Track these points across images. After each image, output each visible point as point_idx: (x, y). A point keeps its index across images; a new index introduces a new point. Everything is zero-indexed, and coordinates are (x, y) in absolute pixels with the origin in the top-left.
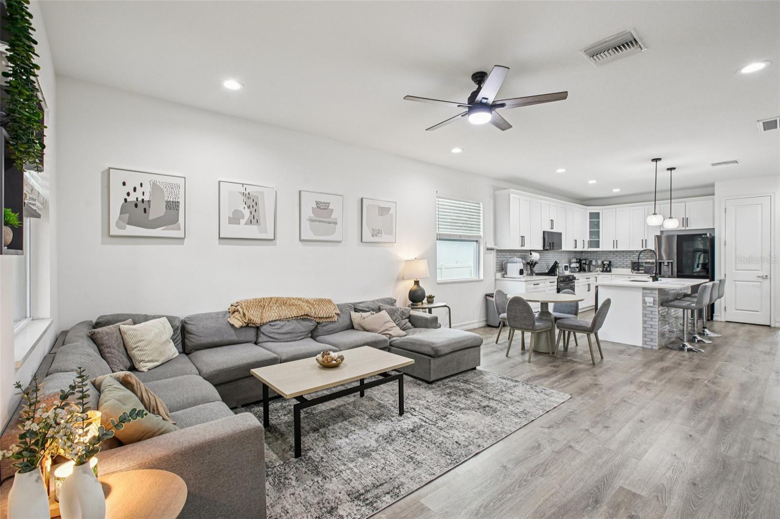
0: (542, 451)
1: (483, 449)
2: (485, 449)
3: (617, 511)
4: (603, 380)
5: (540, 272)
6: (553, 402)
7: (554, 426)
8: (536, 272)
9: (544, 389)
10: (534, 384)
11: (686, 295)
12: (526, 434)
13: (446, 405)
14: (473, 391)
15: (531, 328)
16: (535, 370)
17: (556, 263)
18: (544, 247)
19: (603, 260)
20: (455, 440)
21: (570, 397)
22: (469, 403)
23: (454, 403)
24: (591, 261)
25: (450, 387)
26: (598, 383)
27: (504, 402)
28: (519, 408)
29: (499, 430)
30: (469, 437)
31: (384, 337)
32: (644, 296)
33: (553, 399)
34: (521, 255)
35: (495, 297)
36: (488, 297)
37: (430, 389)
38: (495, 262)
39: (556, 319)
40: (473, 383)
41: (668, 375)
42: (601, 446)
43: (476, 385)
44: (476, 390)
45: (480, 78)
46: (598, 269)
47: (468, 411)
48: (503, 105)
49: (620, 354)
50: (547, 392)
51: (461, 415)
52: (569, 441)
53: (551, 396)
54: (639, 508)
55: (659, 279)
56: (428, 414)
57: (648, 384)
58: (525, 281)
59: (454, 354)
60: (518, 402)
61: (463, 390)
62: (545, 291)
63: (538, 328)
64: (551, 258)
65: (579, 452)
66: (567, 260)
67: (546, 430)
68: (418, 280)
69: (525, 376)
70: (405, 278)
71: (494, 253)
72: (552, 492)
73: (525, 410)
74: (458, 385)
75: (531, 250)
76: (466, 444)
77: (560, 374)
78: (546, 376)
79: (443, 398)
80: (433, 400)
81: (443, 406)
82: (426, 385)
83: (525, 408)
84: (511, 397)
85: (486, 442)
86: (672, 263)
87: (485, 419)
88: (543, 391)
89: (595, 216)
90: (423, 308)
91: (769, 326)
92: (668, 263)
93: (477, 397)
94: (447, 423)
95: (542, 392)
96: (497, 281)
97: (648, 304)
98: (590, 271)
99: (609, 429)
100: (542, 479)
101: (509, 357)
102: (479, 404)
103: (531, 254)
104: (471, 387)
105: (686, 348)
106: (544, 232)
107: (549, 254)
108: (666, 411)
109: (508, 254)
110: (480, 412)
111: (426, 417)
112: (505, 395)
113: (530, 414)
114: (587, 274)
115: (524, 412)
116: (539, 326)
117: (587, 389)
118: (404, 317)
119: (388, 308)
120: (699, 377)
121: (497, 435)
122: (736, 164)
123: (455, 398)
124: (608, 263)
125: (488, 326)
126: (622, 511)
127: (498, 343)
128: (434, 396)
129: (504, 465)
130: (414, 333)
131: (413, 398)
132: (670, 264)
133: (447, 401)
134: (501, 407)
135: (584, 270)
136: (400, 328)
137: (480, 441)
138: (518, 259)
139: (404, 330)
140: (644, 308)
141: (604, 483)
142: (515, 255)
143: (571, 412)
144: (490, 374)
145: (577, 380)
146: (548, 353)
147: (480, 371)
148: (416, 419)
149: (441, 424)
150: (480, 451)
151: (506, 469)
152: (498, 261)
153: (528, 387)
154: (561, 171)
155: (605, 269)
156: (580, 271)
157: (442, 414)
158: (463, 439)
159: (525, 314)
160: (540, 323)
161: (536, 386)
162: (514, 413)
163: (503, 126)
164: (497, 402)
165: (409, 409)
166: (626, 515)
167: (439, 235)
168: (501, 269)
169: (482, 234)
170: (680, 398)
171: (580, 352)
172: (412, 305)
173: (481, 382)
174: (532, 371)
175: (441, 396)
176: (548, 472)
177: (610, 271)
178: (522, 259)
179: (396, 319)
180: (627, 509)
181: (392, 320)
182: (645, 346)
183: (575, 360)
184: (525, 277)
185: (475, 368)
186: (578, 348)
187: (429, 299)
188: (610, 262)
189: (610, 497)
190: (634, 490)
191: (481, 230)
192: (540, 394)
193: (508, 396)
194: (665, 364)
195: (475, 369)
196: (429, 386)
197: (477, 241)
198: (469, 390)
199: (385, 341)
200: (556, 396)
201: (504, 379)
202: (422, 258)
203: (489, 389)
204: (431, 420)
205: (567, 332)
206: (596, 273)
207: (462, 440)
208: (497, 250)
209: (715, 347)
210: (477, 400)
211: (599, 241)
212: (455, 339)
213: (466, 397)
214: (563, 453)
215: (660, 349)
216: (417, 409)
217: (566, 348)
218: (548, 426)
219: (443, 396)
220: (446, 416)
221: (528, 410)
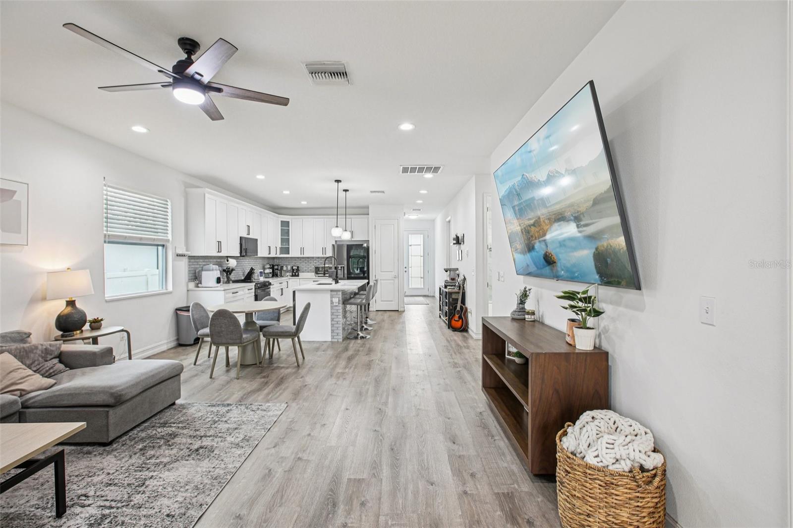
0: (274, 477)
1: (207, 507)
2: (209, 506)
3: (352, 505)
4: (310, 380)
5: (236, 279)
6: (272, 416)
7: (279, 443)
8: (233, 279)
9: (260, 405)
10: (248, 403)
11: (356, 294)
12: (253, 464)
13: (141, 468)
14: (177, 435)
15: (238, 342)
16: (246, 387)
17: (252, 269)
18: (241, 253)
19: (292, 265)
20: (165, 514)
21: (286, 405)
22: (176, 452)
23: (153, 461)
24: (282, 267)
25: (142, 439)
26: (306, 384)
27: (220, 435)
28: (239, 436)
29: (222, 472)
30: (185, 499)
31: (9, 397)
32: (332, 297)
33: (271, 413)
34: (217, 262)
35: (192, 311)
36: (179, 312)
37: (109, 453)
38: (187, 271)
39: (262, 328)
40: (174, 423)
41: (354, 362)
42: (324, 446)
43: (180, 425)
44: (181, 431)
45: (190, 46)
46: (288, 274)
47: (175, 465)
48: (219, 90)
49: (317, 351)
50: (264, 408)
51: (167, 473)
52: (297, 453)
53: (269, 411)
54: (365, 491)
55: (339, 281)
56: (112, 493)
57: (343, 373)
58: (224, 290)
59: (144, 394)
60: (236, 429)
61: (162, 437)
62: (243, 299)
63: (245, 341)
64: (248, 264)
65: (308, 461)
66: (261, 266)
67: (273, 451)
68: (73, 299)
69: (237, 396)
70: (47, 299)
71: (185, 260)
72: (295, 518)
73: (246, 436)
74: (154, 432)
75: (227, 257)
76: (183, 510)
77: (272, 383)
78: (259, 390)
79: (133, 461)
80: (118, 469)
81: (136, 471)
82: (101, 449)
83: (246, 434)
84: (227, 426)
85: (209, 495)
86: (344, 267)
87: (201, 465)
88: (260, 407)
89: (285, 224)
90: (83, 339)
91: (398, 311)
92: (341, 267)
93: (184, 440)
94: (147, 494)
95: (258, 409)
96: (190, 292)
97: (335, 304)
98: (281, 276)
99: (326, 426)
100: (281, 510)
101: (214, 379)
102: (189, 448)
103: (228, 261)
104: (173, 429)
105: (359, 336)
106: (241, 238)
107: (245, 260)
108: (361, 394)
109: (201, 260)
110: (193, 459)
111: (111, 498)
112: (219, 426)
113: (252, 439)
114: (279, 279)
115: (246, 439)
116: (246, 338)
117: (298, 393)
118: (49, 357)
119: (13, 347)
120: (373, 359)
121: (220, 480)
122: (383, 193)
123: (152, 452)
124: (296, 268)
125: (180, 345)
126: (355, 502)
127: (197, 364)
128: (119, 462)
129: (237, 515)
130: (71, 378)
131: (80, 478)
132: (343, 268)
133: (140, 462)
134: (218, 442)
135: (277, 276)
136: (43, 375)
137: (201, 498)
138: (214, 266)
139: (49, 376)
140: (332, 307)
141: (336, 481)
142: (211, 262)
143: (291, 421)
144: (195, 404)
145: (288, 387)
146: (256, 364)
147: (182, 405)
148: (92, 510)
149: (137, 499)
150: (204, 511)
151: (241, 519)
152: (191, 269)
153: (243, 407)
154: (260, 177)
155: (294, 274)
156: (273, 276)
157: (137, 484)
158: (176, 505)
159: (232, 328)
160: (247, 334)
161: (251, 404)
162: (234, 444)
163: (214, 114)
164: (211, 438)
165: (75, 499)
166: (359, 504)
167: (108, 236)
168: (193, 278)
169: (170, 237)
170: (366, 379)
171: (284, 357)
172: (62, 336)
173: (186, 418)
174: (243, 388)
175: (131, 457)
176: (285, 497)
177: (298, 276)
178: (219, 267)
179: (33, 362)
180: (357, 498)
181: (24, 367)
182: (334, 340)
183: (282, 365)
184: (221, 286)
185: (175, 402)
186: (281, 352)
187: (93, 324)
188: (298, 267)
189: (343, 493)
190: (358, 477)
191: (170, 232)
192: (258, 412)
193: (223, 426)
194: (350, 353)
195: (174, 404)
196: (107, 448)
197: (163, 246)
198: (171, 435)
199: (14, 403)
200: (274, 408)
201: (214, 406)
202: (80, 267)
203: (197, 424)
204: (120, 501)
205: (271, 340)
206: (287, 278)
207: (175, 509)
208: (189, 256)
209: (375, 331)
210: (184, 444)
211: (289, 248)
212: (146, 373)
213: (169, 445)
214: (294, 468)
215: (343, 340)
216: (92, 493)
217: (271, 356)
218: (273, 445)
219: (133, 456)
220: (144, 483)
221: (249, 435)
